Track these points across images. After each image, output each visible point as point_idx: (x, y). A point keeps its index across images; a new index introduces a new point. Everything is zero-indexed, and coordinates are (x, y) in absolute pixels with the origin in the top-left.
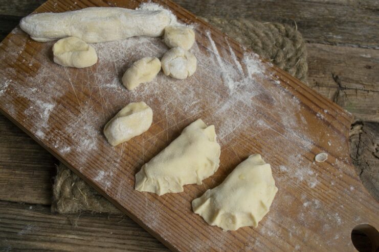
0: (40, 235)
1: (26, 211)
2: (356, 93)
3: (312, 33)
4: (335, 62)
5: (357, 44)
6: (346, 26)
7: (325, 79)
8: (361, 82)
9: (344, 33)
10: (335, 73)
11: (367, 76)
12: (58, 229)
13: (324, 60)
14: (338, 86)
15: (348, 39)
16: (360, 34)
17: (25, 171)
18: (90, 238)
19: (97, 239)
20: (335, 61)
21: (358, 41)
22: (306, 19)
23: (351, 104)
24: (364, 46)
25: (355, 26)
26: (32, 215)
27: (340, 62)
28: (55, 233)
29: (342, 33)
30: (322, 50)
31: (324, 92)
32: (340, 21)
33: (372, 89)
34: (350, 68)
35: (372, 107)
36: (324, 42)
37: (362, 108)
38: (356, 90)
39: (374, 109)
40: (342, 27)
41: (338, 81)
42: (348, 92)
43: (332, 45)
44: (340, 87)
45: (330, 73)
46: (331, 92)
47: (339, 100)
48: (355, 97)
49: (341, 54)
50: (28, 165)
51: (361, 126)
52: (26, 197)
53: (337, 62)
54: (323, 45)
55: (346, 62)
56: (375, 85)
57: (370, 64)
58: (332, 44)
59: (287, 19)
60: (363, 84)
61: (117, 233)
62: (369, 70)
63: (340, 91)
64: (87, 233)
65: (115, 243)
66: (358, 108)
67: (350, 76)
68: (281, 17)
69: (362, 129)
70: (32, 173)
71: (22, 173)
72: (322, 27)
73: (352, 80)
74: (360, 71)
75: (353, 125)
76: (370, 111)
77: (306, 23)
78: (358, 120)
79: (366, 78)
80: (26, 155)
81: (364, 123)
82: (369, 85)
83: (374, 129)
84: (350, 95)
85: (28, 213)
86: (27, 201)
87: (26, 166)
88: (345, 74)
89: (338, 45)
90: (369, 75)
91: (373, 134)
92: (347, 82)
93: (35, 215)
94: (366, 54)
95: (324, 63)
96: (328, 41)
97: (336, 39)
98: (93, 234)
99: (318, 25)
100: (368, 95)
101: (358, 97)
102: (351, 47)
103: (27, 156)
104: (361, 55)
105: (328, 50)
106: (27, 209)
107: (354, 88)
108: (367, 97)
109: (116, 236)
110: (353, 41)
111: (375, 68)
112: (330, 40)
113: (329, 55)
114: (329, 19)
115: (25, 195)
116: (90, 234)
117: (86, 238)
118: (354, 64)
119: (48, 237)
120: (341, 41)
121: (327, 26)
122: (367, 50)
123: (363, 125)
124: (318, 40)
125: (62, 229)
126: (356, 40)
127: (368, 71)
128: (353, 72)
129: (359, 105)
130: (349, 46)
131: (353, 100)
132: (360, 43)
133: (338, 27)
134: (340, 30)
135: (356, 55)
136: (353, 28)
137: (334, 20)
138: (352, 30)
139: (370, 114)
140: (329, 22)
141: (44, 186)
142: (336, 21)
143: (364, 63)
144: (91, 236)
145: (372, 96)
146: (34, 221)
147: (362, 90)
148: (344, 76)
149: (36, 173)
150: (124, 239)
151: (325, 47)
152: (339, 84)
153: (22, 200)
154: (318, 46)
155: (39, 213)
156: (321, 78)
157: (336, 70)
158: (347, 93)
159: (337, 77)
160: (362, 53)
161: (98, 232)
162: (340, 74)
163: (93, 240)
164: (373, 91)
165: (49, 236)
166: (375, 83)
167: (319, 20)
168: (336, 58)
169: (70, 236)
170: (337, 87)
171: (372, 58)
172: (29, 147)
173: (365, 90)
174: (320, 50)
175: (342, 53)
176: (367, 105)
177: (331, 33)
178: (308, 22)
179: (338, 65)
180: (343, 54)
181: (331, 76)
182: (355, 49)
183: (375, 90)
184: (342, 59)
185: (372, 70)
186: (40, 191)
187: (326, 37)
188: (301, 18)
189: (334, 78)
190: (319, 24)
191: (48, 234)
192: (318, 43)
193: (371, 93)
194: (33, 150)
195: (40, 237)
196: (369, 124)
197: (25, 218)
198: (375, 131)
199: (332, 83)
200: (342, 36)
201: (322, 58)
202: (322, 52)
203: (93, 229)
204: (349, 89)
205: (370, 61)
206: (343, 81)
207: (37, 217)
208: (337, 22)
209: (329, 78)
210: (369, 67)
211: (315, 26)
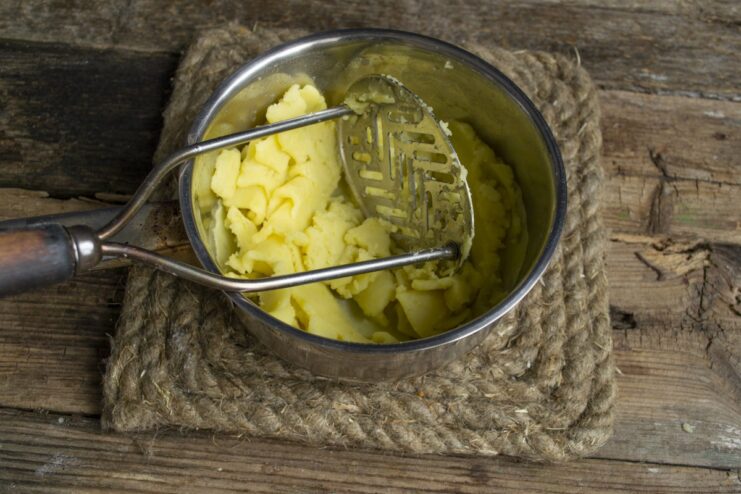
0: (80, 476)
1: (51, 427)
2: (697, 186)
3: (609, 69)
4: (654, 127)
5: (696, 91)
6: (674, 56)
7: (635, 160)
8: (706, 167)
9: (672, 69)
10: (654, 148)
11: (717, 154)
12: (116, 462)
13: (633, 124)
14: (661, 174)
15: (679, 82)
16: (704, 70)
17: (48, 348)
18: (177, 481)
19: (191, 481)
20: (655, 124)
21: (698, 84)
22: (597, 41)
23: (687, 209)
24: (711, 96)
25: (692, 56)
26: (63, 435)
27: (664, 127)
28: (109, 470)
29: (668, 71)
30: (629, 104)
31: (635, 186)
32: (664, 46)
33: (728, 180)
34: (683, 139)
35: (728, 215)
36: (634, 88)
37: (708, 217)
38: (697, 181)
39: (732, 219)
40: (668, 58)
41: (661, 164)
42: (681, 186)
43: (649, 93)
44: (666, 177)
45: (645, 148)
46: (647, 186)
47: (663, 203)
48: (696, 196)
49: (666, 112)
50: (54, 336)
51: (707, 252)
52: (51, 399)
53: (658, 127)
54: (632, 94)
55: (677, 126)
56: (734, 171)
57: (723, 129)
58: (649, 91)
59: (560, 42)
60: (709, 170)
61: (230, 469)
62: (720, 142)
63: (666, 184)
64: (172, 471)
65: (227, 489)
66: (700, 217)
67: (685, 155)
68: (549, 39)
69: (708, 258)
70: (62, 352)
71: (44, 351)
72: (627, 59)
73: (688, 163)
74: (704, 144)
75: (691, 251)
76: (723, 224)
77: (597, 51)
78: (700, 241)
79: (715, 157)
80: (50, 316)
81: (713, 247)
82: (721, 172)
83: (733, 259)
84: (684, 192)
85: (54, 431)
86: (52, 407)
87: (51, 339)
88: (674, 151)
89: (660, 93)
90: (722, 152)
91: (731, 269)
92: (679, 166)
93: (70, 436)
94: (715, 111)
95: (633, 129)
96: (639, 86)
97: (657, 81)
98: (184, 472)
99: (621, 55)
100: (719, 192)
101: (701, 197)
102: (685, 98)
103: (52, 318)
104: (706, 113)
105: (641, 104)
106: (54, 424)
107: (692, 177)
108: (717, 195)
109: (229, 475)
110: (689, 86)
111: (733, 138)
112: (644, 84)
113: (642, 113)
114: (643, 43)
115: (48, 395)
116: (178, 471)
117: (170, 480)
118: (693, 130)
119: (96, 479)
120: (665, 86)
121: (639, 57)
122: (717, 102)
123: (711, 250)
124: (620, 83)
125: (123, 462)
126: (695, 84)
127: (719, 144)
128: (691, 147)
129: (703, 212)
130: (681, 95)
131: (691, 202)
132: (702, 89)
133: (660, 57)
134: (662, 64)
135: (696, 114)
136: (689, 60)
137: (652, 43)
138: (686, 64)
139: (724, 229)
140: (642, 49)
141: (87, 377)
142: (656, 45)
143: (711, 130)
144: (180, 475)
145: (727, 194)
146: (67, 447)
147: (708, 181)
148: (672, 153)
149: (70, 352)
150: (244, 482)
151: (636, 97)
152: (663, 170)
153: (43, 405)
154: (622, 95)
155: (77, 432)
156: (629, 157)
157: (658, 143)
158: (679, 189)
159: (659, 156)
160: (708, 108)
161: (195, 467)
162: (665, 151)
163: (183, 484)
164: (730, 184)
165: (98, 476)
166: (733, 168)
167: (621, 43)
168: (657, 119)
169: (140, 477)
170: (659, 177)
171: (727, 119)
172: (56, 301)
173: (713, 182)
174: (625, 103)
175: (668, 108)
176: (718, 210)
177: (646, 70)
178: (602, 49)
179: (661, 132)
180: (671, 111)
181: (648, 154)
182: (693, 100)
183: (733, 182)
184: (668, 121)
185: (727, 142)
186: (78, 386)
187: (635, 78)
188: (586, 40)
189: (653, 159)
190: (622, 53)
191: (94, 472)
192: (622, 88)
193: (726, 188)
194: (63, 307)
195: (79, 478)
196: (723, 249)
197: (49, 442)
198: (734, 263)
199: (650, 167)
200: (667, 75)
201: (629, 118)
202: (629, 108)
203: (185, 461)
204: (683, 180)
205: (722, 124)
206: (670, 163)
207: (74, 440)
208: (657, 48)
209: (644, 157)
210: (721, 137)
211: (615, 56)
